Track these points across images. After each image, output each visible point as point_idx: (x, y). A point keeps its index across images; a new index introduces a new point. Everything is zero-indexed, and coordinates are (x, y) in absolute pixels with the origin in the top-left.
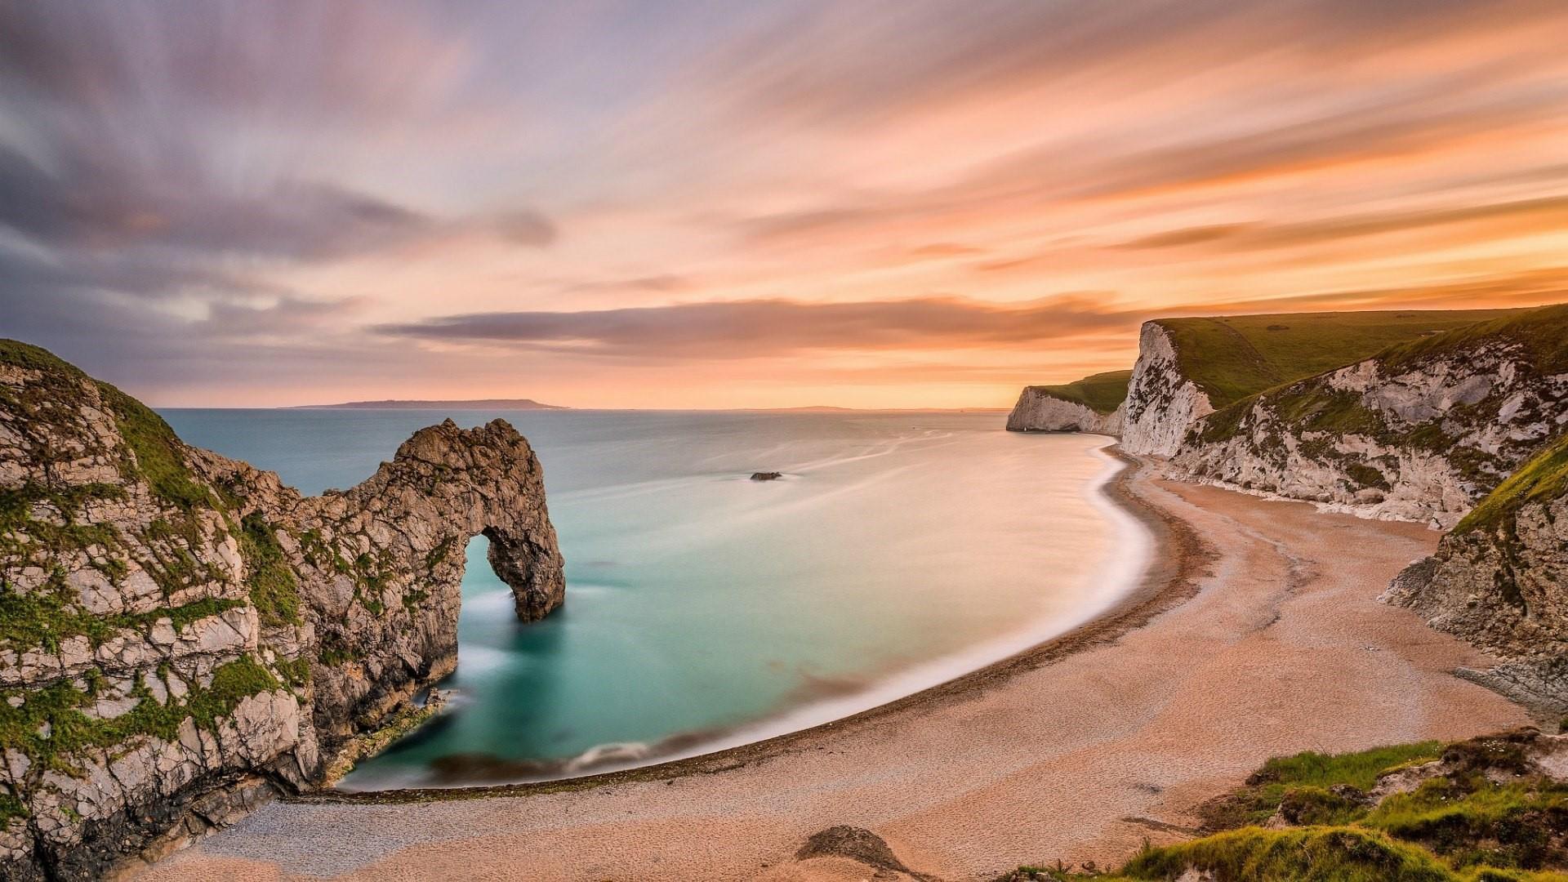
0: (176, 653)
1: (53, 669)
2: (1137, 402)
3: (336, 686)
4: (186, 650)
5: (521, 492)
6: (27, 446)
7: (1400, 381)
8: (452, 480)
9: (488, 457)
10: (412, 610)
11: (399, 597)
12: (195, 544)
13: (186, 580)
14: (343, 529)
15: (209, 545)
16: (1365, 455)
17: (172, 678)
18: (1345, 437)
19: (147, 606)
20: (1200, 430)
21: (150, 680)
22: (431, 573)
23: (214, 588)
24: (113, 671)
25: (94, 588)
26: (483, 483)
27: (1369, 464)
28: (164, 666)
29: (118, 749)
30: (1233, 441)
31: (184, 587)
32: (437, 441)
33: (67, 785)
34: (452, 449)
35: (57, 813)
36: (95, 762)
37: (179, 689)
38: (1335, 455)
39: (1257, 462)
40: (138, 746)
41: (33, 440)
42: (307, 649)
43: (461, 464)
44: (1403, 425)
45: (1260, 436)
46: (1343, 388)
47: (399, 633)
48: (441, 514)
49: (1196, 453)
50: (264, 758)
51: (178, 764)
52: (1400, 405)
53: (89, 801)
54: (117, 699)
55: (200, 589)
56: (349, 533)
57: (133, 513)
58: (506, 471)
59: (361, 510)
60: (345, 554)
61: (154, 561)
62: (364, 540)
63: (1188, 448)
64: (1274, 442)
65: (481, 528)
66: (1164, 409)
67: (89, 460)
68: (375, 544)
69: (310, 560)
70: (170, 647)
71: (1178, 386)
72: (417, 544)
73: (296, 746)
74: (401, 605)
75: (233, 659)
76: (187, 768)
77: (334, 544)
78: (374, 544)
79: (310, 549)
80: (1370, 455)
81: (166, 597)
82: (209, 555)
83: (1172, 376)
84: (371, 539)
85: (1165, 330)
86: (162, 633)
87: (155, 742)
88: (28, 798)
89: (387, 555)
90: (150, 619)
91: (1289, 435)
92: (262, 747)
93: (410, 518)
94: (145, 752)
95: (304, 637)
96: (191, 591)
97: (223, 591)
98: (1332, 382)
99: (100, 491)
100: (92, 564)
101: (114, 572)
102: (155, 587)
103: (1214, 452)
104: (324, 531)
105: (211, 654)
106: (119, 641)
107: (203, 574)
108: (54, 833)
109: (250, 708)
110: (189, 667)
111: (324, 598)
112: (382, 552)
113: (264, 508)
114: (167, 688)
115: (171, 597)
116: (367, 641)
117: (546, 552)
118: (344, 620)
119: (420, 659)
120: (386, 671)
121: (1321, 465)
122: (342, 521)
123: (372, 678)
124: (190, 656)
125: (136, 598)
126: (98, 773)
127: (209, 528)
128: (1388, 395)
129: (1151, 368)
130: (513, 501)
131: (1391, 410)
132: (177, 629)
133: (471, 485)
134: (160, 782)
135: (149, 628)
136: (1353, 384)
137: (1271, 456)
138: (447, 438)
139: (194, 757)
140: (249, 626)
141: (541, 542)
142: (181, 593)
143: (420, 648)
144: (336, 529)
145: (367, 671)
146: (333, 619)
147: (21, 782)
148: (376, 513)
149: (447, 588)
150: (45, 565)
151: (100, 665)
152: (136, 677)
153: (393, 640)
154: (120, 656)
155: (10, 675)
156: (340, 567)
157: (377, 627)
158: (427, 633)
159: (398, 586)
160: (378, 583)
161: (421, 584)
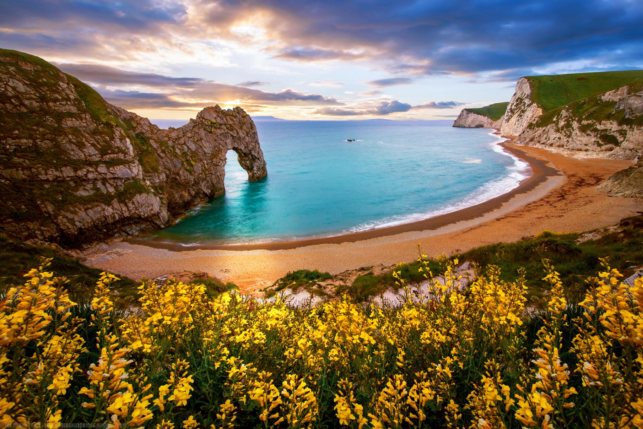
0: (108, 177)
1: (60, 177)
2: (510, 114)
3: (177, 196)
4: (112, 176)
5: (247, 135)
6: (38, 95)
7: (639, 95)
8: (219, 128)
9: (233, 120)
10: (205, 174)
11: (200, 169)
12: (112, 138)
13: (109, 152)
14: (176, 142)
15: (118, 140)
16: (611, 130)
17: (108, 185)
18: (603, 122)
19: (95, 158)
20: (535, 122)
21: (99, 185)
22: (212, 162)
23: (121, 156)
24: (85, 180)
25: (73, 150)
26: (232, 130)
27: (612, 134)
28: (104, 181)
29: (89, 206)
30: (549, 126)
31: (109, 154)
32: (212, 112)
33: (70, 216)
34: (218, 116)
35: (68, 224)
36: (80, 210)
37: (111, 189)
38: (596, 130)
39: (558, 135)
40: (97, 206)
41: (40, 93)
42: (163, 182)
43: (222, 122)
44: (634, 115)
45: (562, 123)
46: (607, 100)
47: (201, 181)
48: (215, 140)
49: (531, 132)
50: (146, 215)
51: (113, 213)
52: (635, 106)
53: (79, 221)
54: (86, 190)
55: (115, 155)
56: (179, 144)
57: (85, 125)
58: (241, 127)
59: (184, 136)
60: (177, 151)
61: (96, 143)
62: (185, 147)
63: (528, 130)
64: (568, 125)
65: (232, 147)
66: (521, 116)
67: (64, 103)
68: (190, 149)
69: (163, 152)
70: (106, 174)
71: (529, 106)
72: (206, 151)
73: (158, 213)
74: (201, 172)
75: (132, 181)
76: (117, 216)
77: (173, 147)
79: (163, 148)
80: (613, 129)
81: (102, 157)
82: (118, 143)
83: (527, 101)
84: (188, 147)
85: (528, 81)
86: (102, 169)
87: (103, 205)
88: (56, 218)
89: (194, 154)
90: (97, 164)
91: (575, 122)
92: (144, 212)
93: (203, 141)
94: (99, 209)
95: (161, 178)
96: (112, 156)
97: (125, 157)
98: (603, 97)
99: (70, 115)
100: (71, 142)
101: (81, 146)
102: (97, 152)
103: (539, 132)
104: (169, 142)
105: (122, 178)
106: (85, 170)
107: (116, 150)
108: (67, 230)
109: (139, 198)
110: (114, 182)
111: (170, 165)
112: (193, 152)
113: (144, 131)
114: (106, 188)
115: (104, 157)
116: (188, 183)
117: (258, 159)
118: (178, 174)
119: (210, 191)
120: (196, 194)
121: (588, 135)
122: (176, 139)
123: (191, 195)
124: (115, 178)
125: (90, 156)
126: (82, 214)
127: (117, 133)
128: (630, 101)
129: (519, 98)
130: (244, 138)
131: (630, 108)
132: (108, 169)
133: (226, 131)
134: (106, 219)
135: (97, 167)
136: (613, 98)
137: (565, 132)
138: (217, 112)
139: (119, 212)
140: (136, 170)
141: (256, 155)
142: (108, 156)
143: (210, 187)
144: (174, 142)
145: (189, 193)
146: (174, 174)
147: (52, 213)
148: (189, 137)
149: (218, 168)
150: (51, 140)
151: (79, 178)
152: (94, 183)
153: (198, 183)
154: (86, 175)
155: (43, 177)
156: (176, 156)
157: (192, 178)
158: (212, 183)
159: (200, 165)
160: (191, 163)
161: (209, 165)
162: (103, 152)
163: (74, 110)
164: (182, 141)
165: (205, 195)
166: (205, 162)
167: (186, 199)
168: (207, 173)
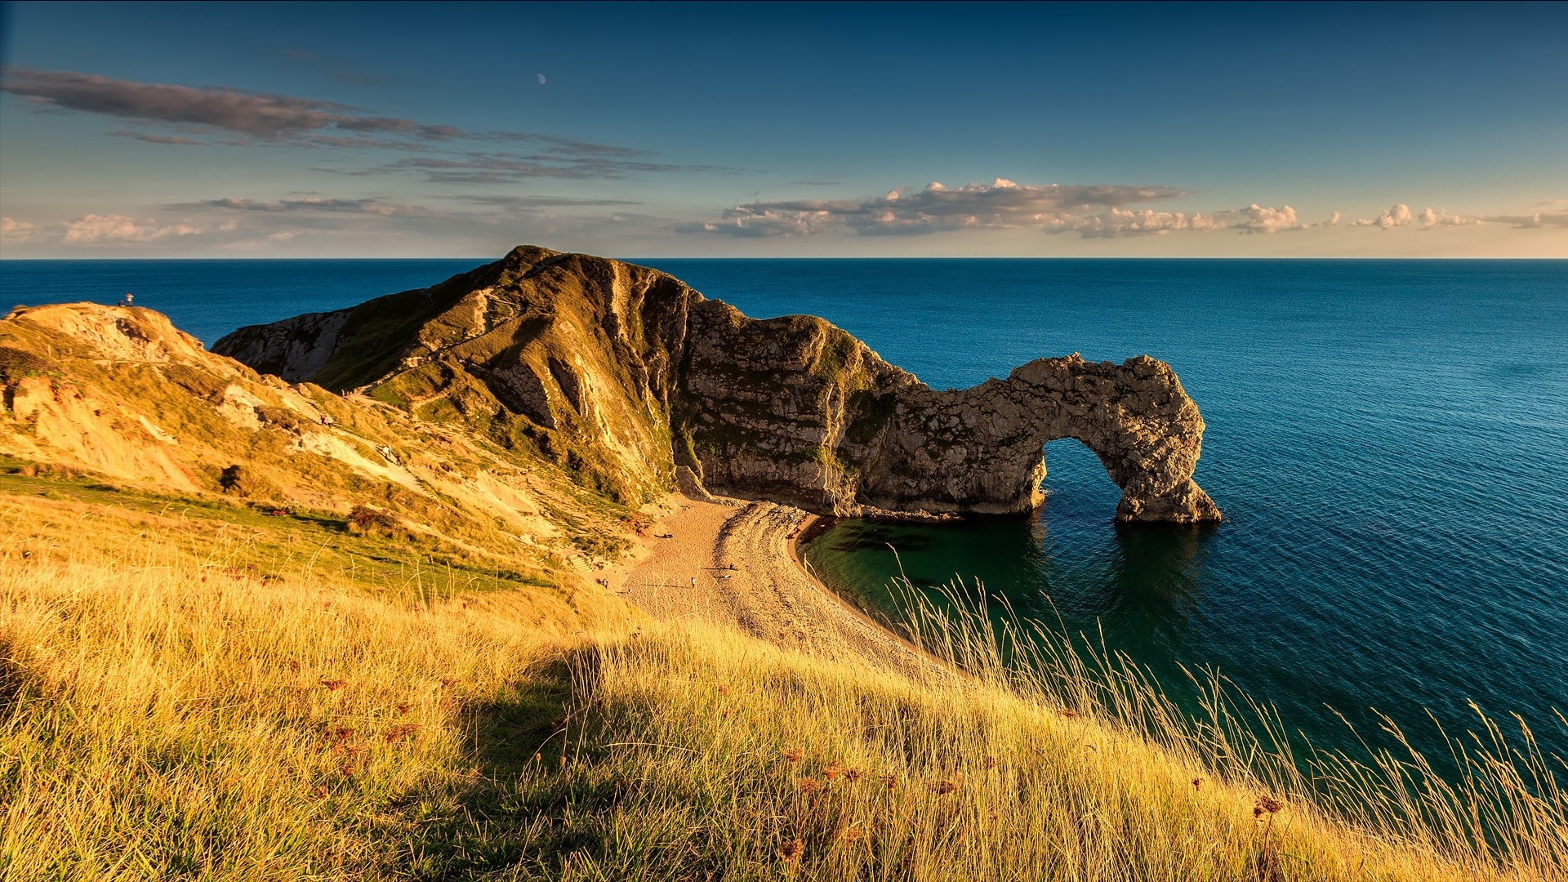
0: (793, 436)
1: (755, 428)
8: (1043, 396)
11: (963, 457)
13: (808, 411)
14: (944, 411)
17: (789, 444)
19: (793, 417)
21: (781, 442)
22: (998, 451)
23: (817, 417)
24: (772, 435)
25: (778, 406)
26: (1074, 403)
28: (788, 439)
29: (761, 458)
31: (806, 414)
32: (1040, 368)
33: (741, 461)
34: (1053, 375)
36: (752, 459)
37: (788, 450)
40: (766, 460)
41: (783, 353)
42: (867, 458)
47: (951, 476)
48: (1023, 417)
50: (805, 486)
51: (775, 473)
53: (744, 468)
55: (811, 416)
56: (946, 414)
59: (964, 403)
61: (801, 401)
62: (955, 420)
67: (795, 361)
68: (964, 424)
69: (906, 421)
70: (792, 433)
72: (994, 431)
74: (961, 461)
76: (778, 475)
77: (930, 418)
78: (962, 422)
79: (912, 416)
81: (797, 415)
84: (962, 420)
86: (791, 428)
87: (772, 462)
89: (969, 432)
90: (790, 422)
92: (804, 481)
93: (995, 414)
94: (768, 464)
95: (867, 452)
96: (808, 416)
97: (821, 419)
100: (780, 398)
101: (786, 401)
102: (796, 411)
105: (806, 441)
106: (778, 425)
107: (815, 411)
109: (806, 465)
111: (903, 441)
112: (965, 429)
113: (897, 392)
114: (785, 447)
117: (1152, 472)
118: (913, 456)
120: (933, 490)
122: (947, 407)
123: (920, 490)
124: (798, 439)
125: (788, 413)
126: (752, 463)
132: (797, 427)
133: (1058, 402)
134: (767, 475)
135: (788, 425)
139: (781, 473)
143: (968, 490)
144: (940, 410)
145: (918, 485)
146: (907, 453)
148: (972, 407)
150: (769, 395)
151: (769, 431)
152: (779, 440)
153: (944, 477)
154: (775, 430)
155: (744, 425)
156: (925, 429)
157: (932, 467)
158: (980, 485)
159: (965, 451)
160: (946, 445)
161: (988, 456)
162: (801, 411)
163: (799, 367)
164: (955, 410)
165: (949, 499)
166: (981, 449)
167: (907, 491)
168: (975, 466)
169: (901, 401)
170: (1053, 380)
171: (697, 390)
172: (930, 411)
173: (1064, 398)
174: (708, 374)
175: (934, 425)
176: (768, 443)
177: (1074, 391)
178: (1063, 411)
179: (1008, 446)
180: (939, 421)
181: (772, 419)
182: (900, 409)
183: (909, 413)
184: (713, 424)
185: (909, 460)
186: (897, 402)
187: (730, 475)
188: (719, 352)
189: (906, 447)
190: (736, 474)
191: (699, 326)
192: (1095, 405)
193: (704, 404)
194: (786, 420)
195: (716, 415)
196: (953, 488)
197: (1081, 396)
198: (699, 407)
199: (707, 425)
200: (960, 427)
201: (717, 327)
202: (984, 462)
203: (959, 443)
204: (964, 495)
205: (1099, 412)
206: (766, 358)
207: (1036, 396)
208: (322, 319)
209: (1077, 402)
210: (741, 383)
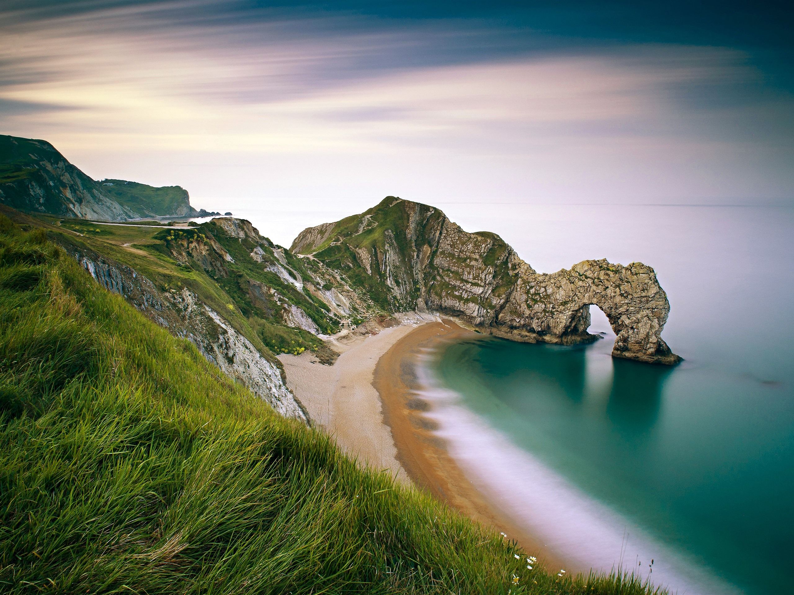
1: (455, 284)
3: (508, 318)
4: (470, 290)
8: (583, 281)
11: (541, 309)
14: (539, 284)
17: (466, 294)
19: (470, 281)
22: (559, 308)
25: (466, 275)
26: (597, 285)
28: (466, 291)
29: (453, 299)
32: (584, 265)
34: (590, 269)
35: (443, 302)
37: (466, 296)
40: (456, 300)
42: (498, 304)
47: (535, 318)
48: (573, 291)
50: (468, 315)
55: (478, 281)
59: (548, 281)
61: (475, 273)
62: (543, 289)
69: (522, 288)
70: (468, 288)
72: (558, 297)
73: (475, 317)
75: (476, 296)
77: (532, 287)
82: (483, 276)
84: (546, 290)
89: (548, 296)
92: (468, 312)
93: (561, 288)
94: (455, 302)
95: (499, 302)
97: (481, 283)
100: (467, 271)
105: (473, 293)
106: (463, 284)
107: (479, 278)
112: (547, 295)
116: (523, 314)
117: (632, 328)
118: (520, 307)
120: (526, 325)
122: (540, 282)
123: (520, 324)
124: (470, 292)
125: (469, 278)
126: (449, 301)
132: (471, 286)
133: (591, 284)
134: (455, 307)
135: (468, 284)
138: (591, 265)
139: (460, 307)
140: (481, 291)
143: (542, 326)
148: (551, 283)
151: (460, 287)
152: (463, 291)
153: (532, 318)
156: (528, 292)
157: (527, 312)
158: (548, 325)
159: (543, 306)
160: (536, 301)
161: (554, 310)
162: (474, 279)
163: (478, 257)
164: (543, 285)
165: (532, 331)
166: (551, 306)
167: (515, 324)
168: (547, 314)
169: (521, 277)
170: (589, 272)
171: (437, 264)
172: (533, 284)
173: (593, 283)
174: (443, 258)
175: (532, 291)
176: (458, 292)
177: (599, 278)
178: (592, 289)
179: (564, 306)
180: (536, 290)
181: (462, 280)
182: (519, 282)
183: (523, 284)
184: (439, 281)
185: (518, 307)
186: (519, 278)
187: (441, 306)
188: (449, 247)
189: (518, 301)
190: (443, 305)
191: (444, 235)
192: (608, 287)
193: (438, 272)
194: (467, 282)
195: (442, 277)
196: (535, 324)
197: (601, 282)
198: (436, 273)
199: (438, 281)
200: (544, 294)
201: (451, 236)
202: (552, 313)
203: (542, 302)
204: (540, 329)
205: (609, 291)
206: (466, 252)
207: (581, 280)
208: (328, 226)
209: (599, 285)
210: (454, 263)
